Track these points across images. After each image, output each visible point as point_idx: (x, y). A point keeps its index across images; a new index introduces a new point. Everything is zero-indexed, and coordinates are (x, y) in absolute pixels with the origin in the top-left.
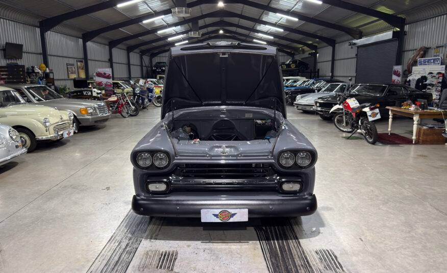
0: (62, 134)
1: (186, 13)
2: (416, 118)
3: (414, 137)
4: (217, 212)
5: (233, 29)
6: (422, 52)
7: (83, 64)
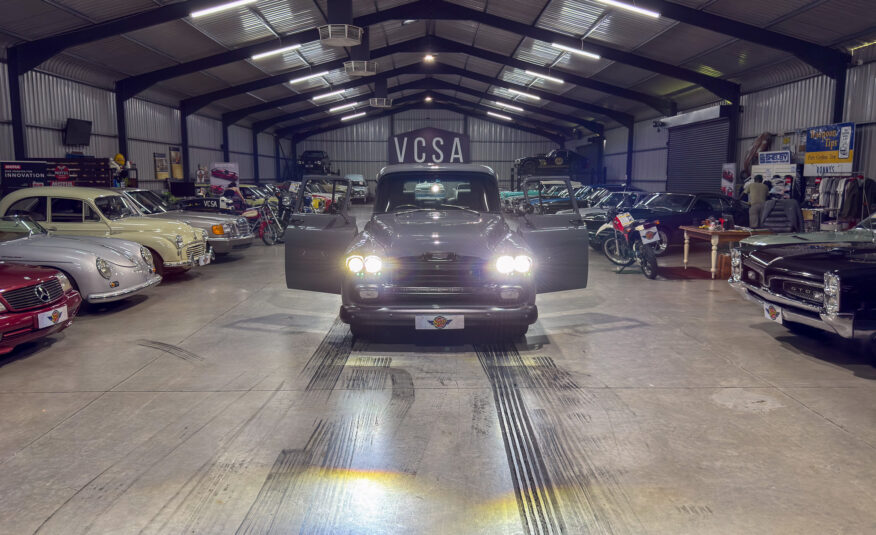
0: (198, 261)
1: (368, 70)
2: (715, 241)
3: (713, 270)
4: (432, 318)
5: (451, 93)
6: (764, 142)
7: (180, 154)
